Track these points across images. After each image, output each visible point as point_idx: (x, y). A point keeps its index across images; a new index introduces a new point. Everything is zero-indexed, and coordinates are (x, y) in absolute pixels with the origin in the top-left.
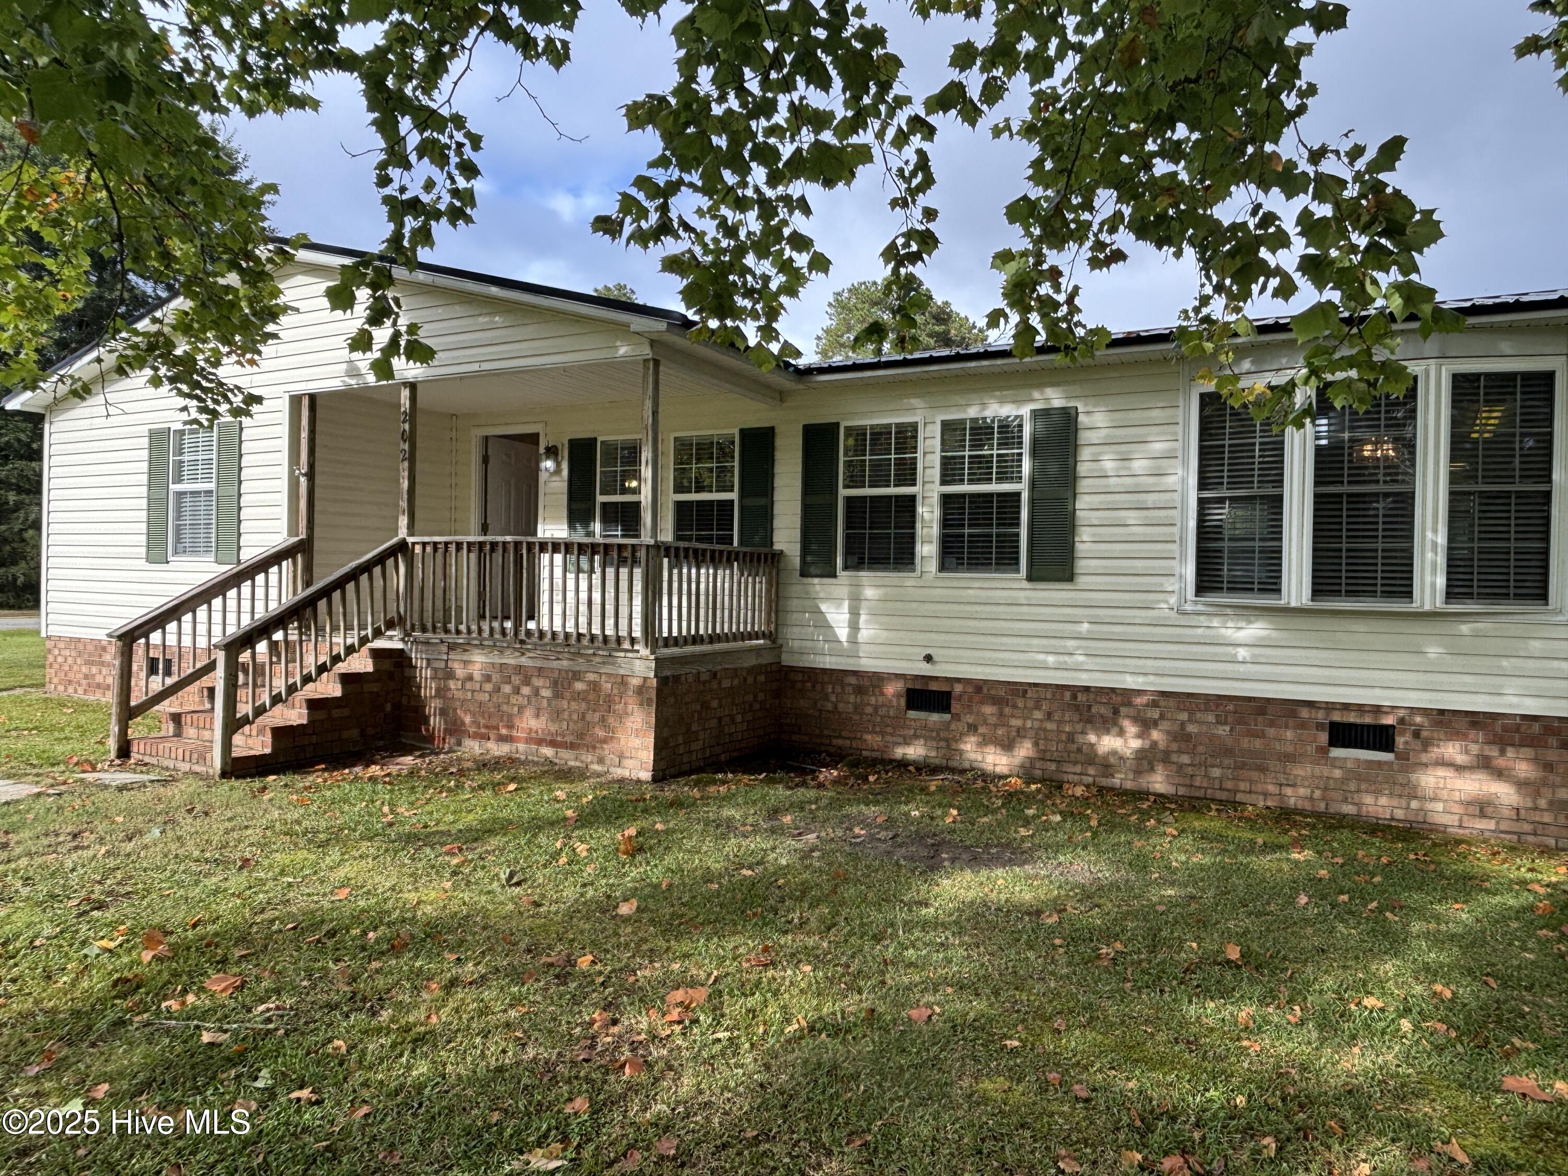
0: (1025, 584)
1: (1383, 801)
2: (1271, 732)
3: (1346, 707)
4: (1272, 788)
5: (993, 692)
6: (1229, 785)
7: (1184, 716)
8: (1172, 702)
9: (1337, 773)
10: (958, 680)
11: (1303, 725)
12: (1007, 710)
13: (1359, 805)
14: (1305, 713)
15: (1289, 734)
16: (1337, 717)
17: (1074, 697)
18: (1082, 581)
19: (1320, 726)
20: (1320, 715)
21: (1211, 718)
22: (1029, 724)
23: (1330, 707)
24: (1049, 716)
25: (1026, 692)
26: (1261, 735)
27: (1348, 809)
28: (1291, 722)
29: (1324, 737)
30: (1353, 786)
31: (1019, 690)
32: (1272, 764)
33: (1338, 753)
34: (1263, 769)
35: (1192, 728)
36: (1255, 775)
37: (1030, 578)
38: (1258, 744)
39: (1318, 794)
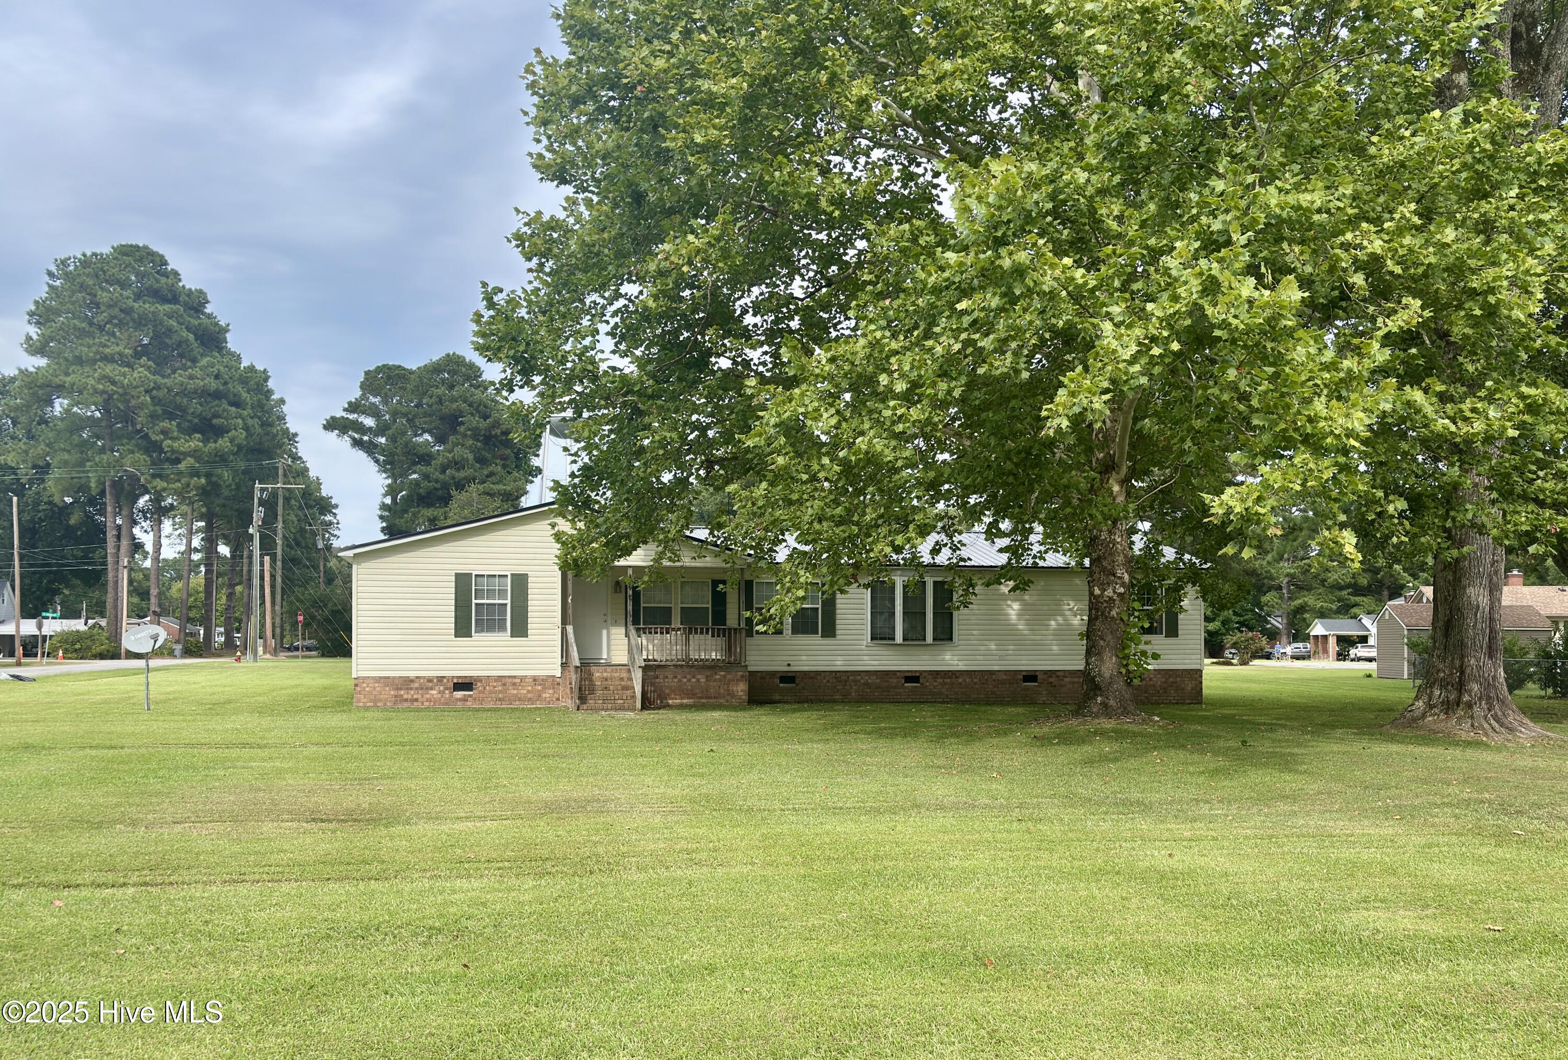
0: (820, 638)
1: (917, 697)
2: (890, 680)
3: (908, 672)
4: (891, 696)
5: (810, 675)
6: (880, 697)
7: (867, 677)
8: (864, 674)
9: (907, 690)
10: (799, 672)
11: (898, 678)
12: (815, 681)
13: (912, 698)
14: (898, 674)
15: (895, 681)
16: (906, 675)
17: (836, 674)
18: (838, 637)
19: (902, 678)
20: (902, 674)
21: (874, 678)
22: (822, 684)
23: (904, 672)
24: (828, 681)
25: (821, 674)
27: (909, 700)
28: (895, 677)
29: (903, 681)
30: (910, 694)
31: (818, 674)
32: (891, 689)
33: (907, 685)
34: (888, 691)
35: (869, 681)
36: (886, 693)
37: (821, 636)
38: (887, 684)
39: (902, 697)
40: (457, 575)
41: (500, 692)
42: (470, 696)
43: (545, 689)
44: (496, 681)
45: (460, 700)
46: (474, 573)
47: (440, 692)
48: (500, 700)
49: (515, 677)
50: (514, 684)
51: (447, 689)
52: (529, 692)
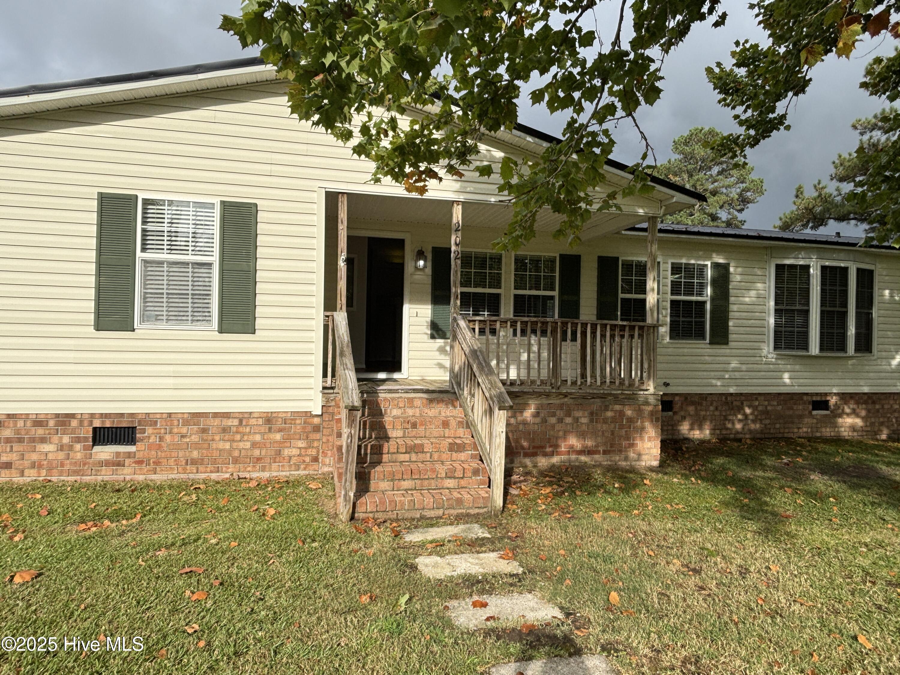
0: (708, 346)
1: (828, 430)
2: (795, 407)
3: (817, 394)
4: (796, 430)
5: (693, 399)
6: (782, 431)
7: (766, 403)
8: (762, 398)
9: (815, 421)
10: (677, 394)
11: (805, 403)
12: (699, 408)
13: (821, 432)
14: (805, 398)
15: (801, 407)
16: (814, 399)
17: (726, 399)
18: (731, 344)
19: (809, 403)
20: (809, 398)
21: (775, 403)
22: (708, 413)
23: (812, 395)
24: (717, 409)
25: (706, 398)
26: (792, 409)
27: (818, 434)
28: (801, 402)
29: (811, 407)
30: (819, 426)
31: (703, 397)
32: (796, 420)
33: (815, 412)
34: (793, 423)
35: (769, 408)
36: (790, 425)
37: (711, 343)
38: (791, 412)
39: (809, 430)
40: (103, 198)
41: (196, 446)
42: (129, 455)
43: (288, 439)
44: (186, 423)
45: (107, 463)
46: (141, 196)
47: (61, 448)
48: (194, 462)
49: (227, 415)
50: (225, 430)
51: (78, 440)
52: (254, 445)
